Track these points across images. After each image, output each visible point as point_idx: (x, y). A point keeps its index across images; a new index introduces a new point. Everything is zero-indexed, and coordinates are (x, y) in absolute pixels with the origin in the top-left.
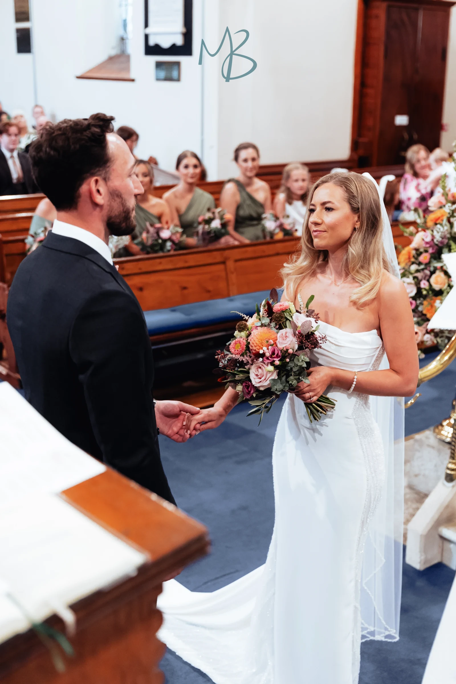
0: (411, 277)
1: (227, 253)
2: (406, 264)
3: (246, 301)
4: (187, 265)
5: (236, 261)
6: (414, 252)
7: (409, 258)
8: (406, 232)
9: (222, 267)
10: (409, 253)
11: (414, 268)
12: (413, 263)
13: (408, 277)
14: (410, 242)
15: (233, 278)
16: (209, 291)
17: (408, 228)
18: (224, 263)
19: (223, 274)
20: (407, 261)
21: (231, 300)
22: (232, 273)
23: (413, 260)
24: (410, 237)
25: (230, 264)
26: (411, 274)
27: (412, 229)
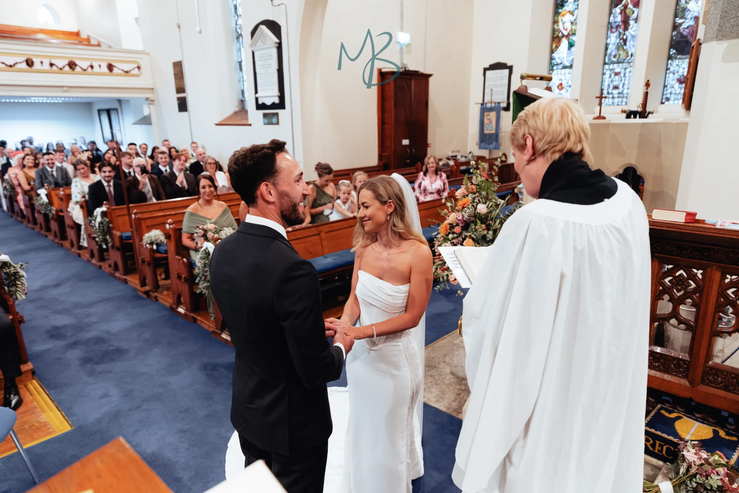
0: (449, 242)
1: (320, 228)
2: (444, 234)
3: (335, 258)
4: (297, 237)
5: (326, 232)
6: (449, 226)
7: (446, 230)
8: (443, 213)
9: (318, 237)
10: (446, 226)
11: (450, 236)
12: (449, 233)
13: (447, 243)
14: (446, 219)
15: (325, 243)
16: (311, 253)
17: (443, 210)
18: (319, 234)
19: (319, 241)
20: (445, 232)
21: (325, 257)
22: (325, 240)
23: (449, 231)
24: (445, 216)
25: (323, 235)
26: (450, 241)
27: (446, 211)
